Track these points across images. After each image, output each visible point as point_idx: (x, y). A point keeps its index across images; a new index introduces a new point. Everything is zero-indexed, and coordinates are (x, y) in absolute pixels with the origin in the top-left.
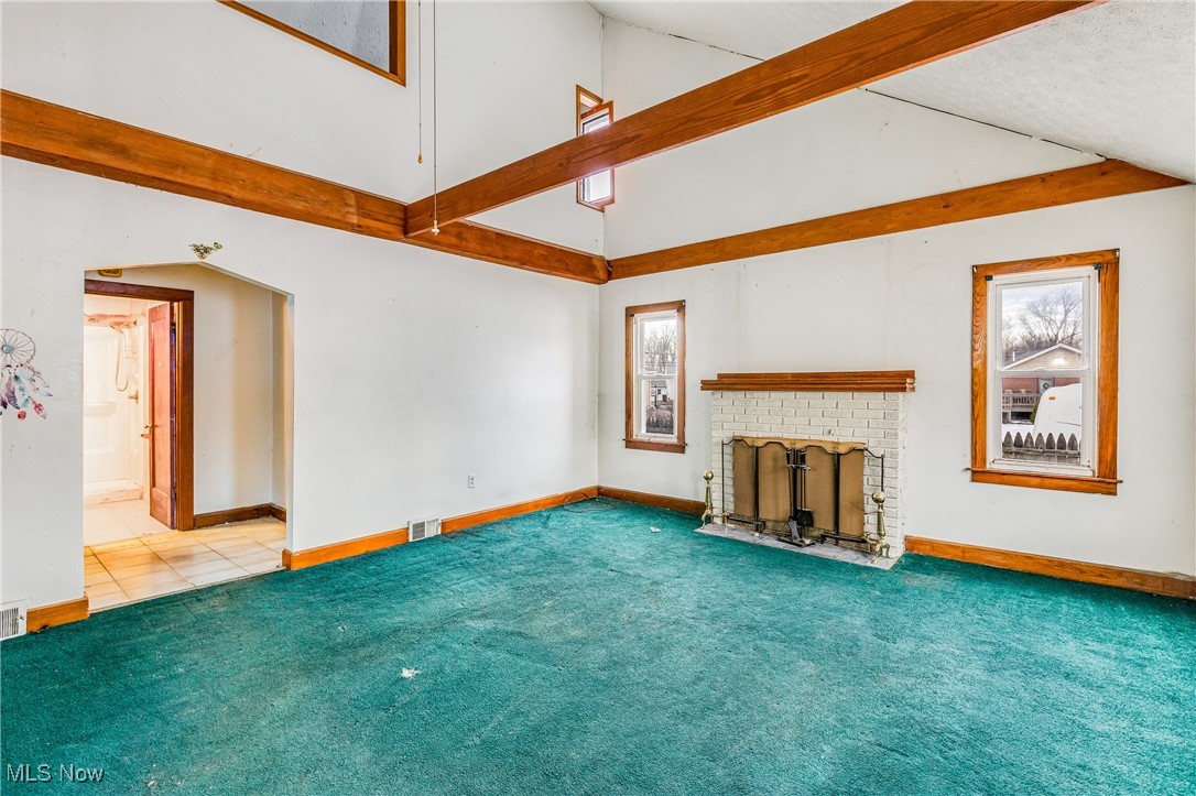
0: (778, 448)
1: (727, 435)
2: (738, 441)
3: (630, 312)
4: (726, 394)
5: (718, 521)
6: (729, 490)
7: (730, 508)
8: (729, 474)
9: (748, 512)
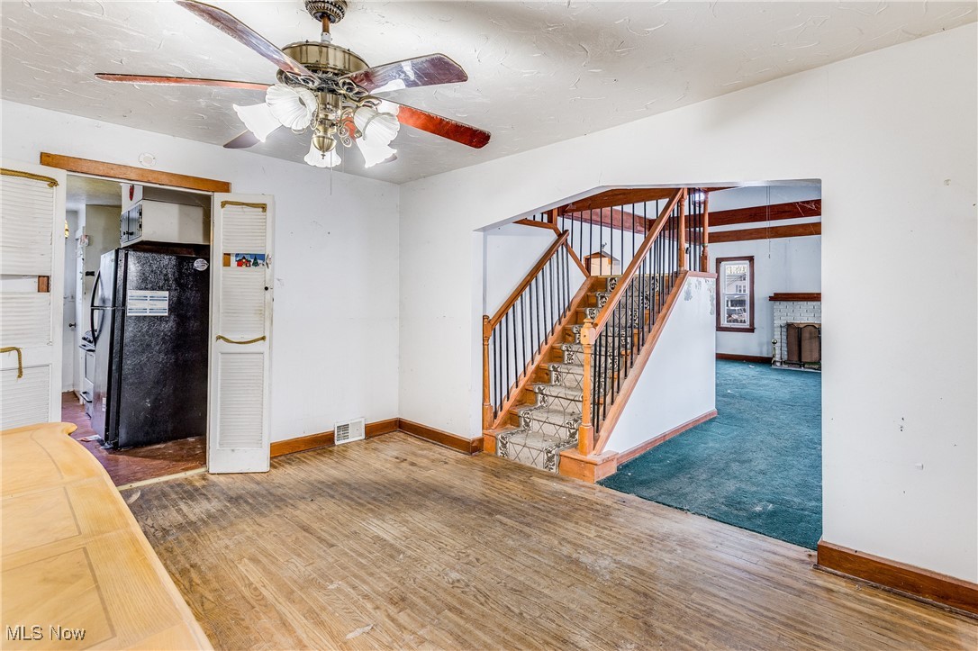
0: (813, 328)
1: (783, 322)
2: (789, 326)
3: (719, 261)
4: (782, 303)
5: (778, 364)
6: (785, 349)
7: (785, 357)
8: (784, 341)
9: (795, 359)
